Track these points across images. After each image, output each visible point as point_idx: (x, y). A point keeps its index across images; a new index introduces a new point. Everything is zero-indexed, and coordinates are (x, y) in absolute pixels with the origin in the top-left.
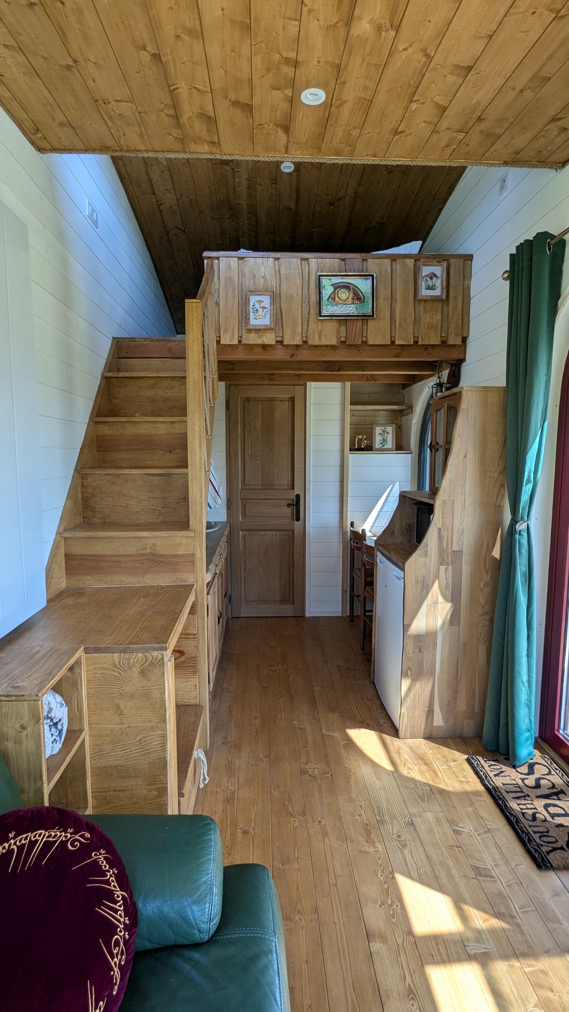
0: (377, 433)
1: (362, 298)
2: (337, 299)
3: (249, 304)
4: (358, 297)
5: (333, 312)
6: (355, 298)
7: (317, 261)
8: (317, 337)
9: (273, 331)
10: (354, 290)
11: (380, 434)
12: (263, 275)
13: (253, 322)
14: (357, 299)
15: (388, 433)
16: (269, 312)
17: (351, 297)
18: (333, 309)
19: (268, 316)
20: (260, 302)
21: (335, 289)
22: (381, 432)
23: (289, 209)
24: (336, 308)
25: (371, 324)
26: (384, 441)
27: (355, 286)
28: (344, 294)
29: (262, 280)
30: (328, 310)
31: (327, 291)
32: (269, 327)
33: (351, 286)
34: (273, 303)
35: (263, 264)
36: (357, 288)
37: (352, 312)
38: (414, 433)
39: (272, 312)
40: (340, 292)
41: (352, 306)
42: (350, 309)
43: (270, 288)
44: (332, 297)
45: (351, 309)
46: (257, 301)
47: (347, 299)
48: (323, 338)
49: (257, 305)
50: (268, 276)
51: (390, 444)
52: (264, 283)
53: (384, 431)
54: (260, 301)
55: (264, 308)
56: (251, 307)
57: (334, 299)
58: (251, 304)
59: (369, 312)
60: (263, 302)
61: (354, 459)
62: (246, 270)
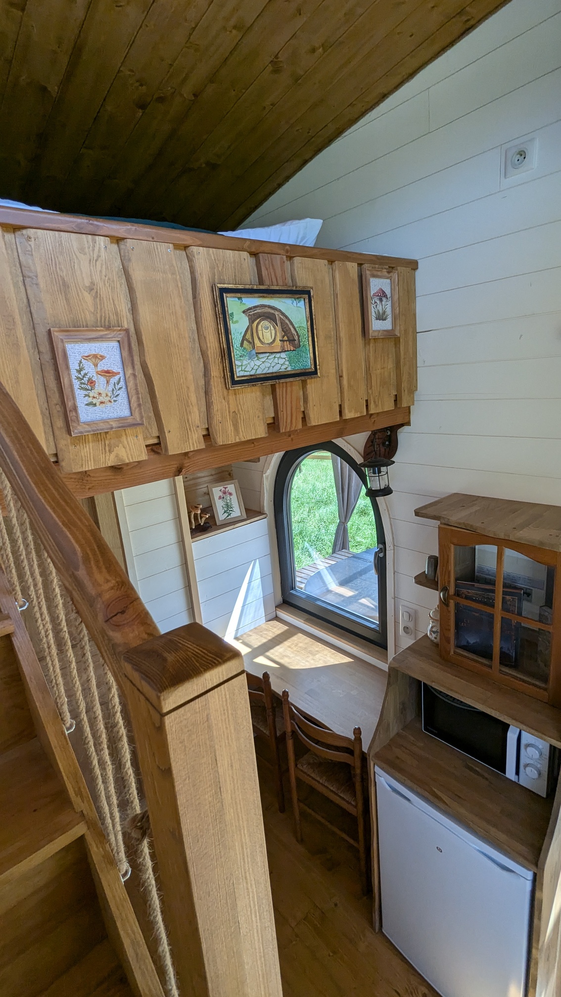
0: (216, 498)
1: (296, 338)
2: (257, 343)
3: (68, 368)
4: (290, 338)
5: (253, 373)
6: (286, 338)
7: (208, 254)
8: (230, 428)
9: (139, 429)
10: (282, 323)
11: (220, 498)
12: (87, 284)
13: (86, 414)
14: (289, 340)
15: (230, 494)
16: (122, 383)
17: (279, 338)
18: (252, 364)
19: (123, 394)
20: (97, 358)
21: (252, 321)
22: (221, 494)
24: (258, 363)
25: (312, 385)
26: (228, 508)
27: (283, 314)
28: (268, 333)
29: (88, 297)
30: (245, 366)
31: (239, 325)
32: (130, 421)
33: (276, 313)
34: (128, 359)
35: (82, 250)
36: (286, 317)
37: (284, 367)
38: (266, 489)
39: (131, 384)
40: (260, 327)
41: (283, 355)
42: (281, 361)
43: (113, 318)
44: (249, 338)
45: (279, 363)
46: (87, 357)
47: (274, 341)
48: (241, 428)
49: (90, 369)
50: (101, 285)
51: (237, 512)
52: (95, 305)
53: (225, 493)
54: (95, 356)
55: (108, 373)
56: (74, 374)
57: (252, 343)
58: (74, 365)
59: (309, 364)
60: (103, 357)
61: (199, 547)
62: (38, 266)
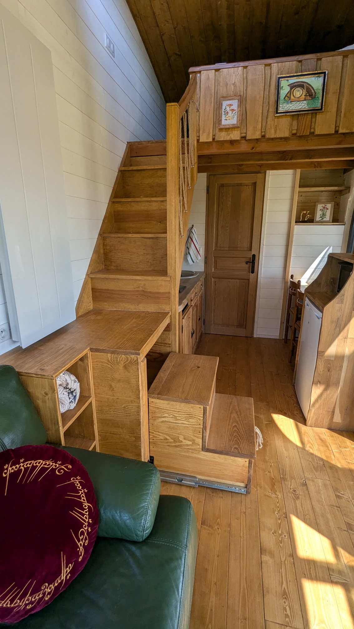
0: (319, 209)
1: (314, 94)
2: (292, 97)
3: (222, 108)
4: (310, 94)
5: (288, 109)
6: (308, 94)
7: (278, 65)
8: (273, 131)
9: (239, 129)
10: (307, 89)
11: (321, 210)
12: (233, 82)
13: (224, 122)
14: (309, 95)
15: (327, 209)
16: (236, 113)
17: (304, 94)
18: (288, 106)
19: (236, 117)
20: (231, 105)
21: (291, 89)
22: (322, 208)
23: (261, 23)
24: (291, 105)
25: (319, 117)
26: (324, 215)
27: (308, 84)
28: (298, 93)
29: (232, 87)
30: (283, 107)
31: (285, 90)
32: (236, 125)
33: (305, 84)
34: (240, 106)
35: (234, 73)
36: (310, 85)
37: (304, 107)
38: (349, 209)
39: (239, 113)
40: (295, 91)
41: (305, 102)
42: (303, 104)
43: (239, 92)
44: (288, 97)
45: (303, 105)
46: (228, 105)
47: (301, 96)
48: (278, 131)
49: (228, 109)
50: (237, 82)
51: (328, 217)
52: (234, 89)
53: (324, 208)
54: (230, 105)
55: (233, 110)
56: (223, 110)
57: (290, 98)
58: (224, 108)
59: (318, 106)
60: (232, 105)
61: (298, 229)
62: (221, 80)
